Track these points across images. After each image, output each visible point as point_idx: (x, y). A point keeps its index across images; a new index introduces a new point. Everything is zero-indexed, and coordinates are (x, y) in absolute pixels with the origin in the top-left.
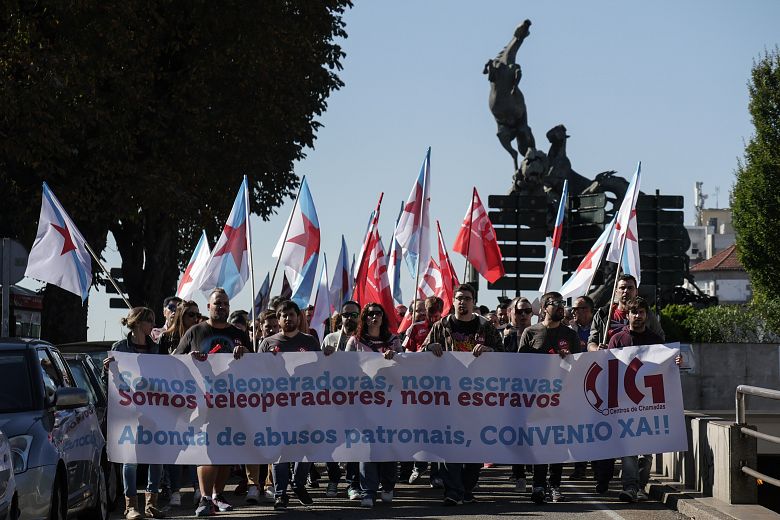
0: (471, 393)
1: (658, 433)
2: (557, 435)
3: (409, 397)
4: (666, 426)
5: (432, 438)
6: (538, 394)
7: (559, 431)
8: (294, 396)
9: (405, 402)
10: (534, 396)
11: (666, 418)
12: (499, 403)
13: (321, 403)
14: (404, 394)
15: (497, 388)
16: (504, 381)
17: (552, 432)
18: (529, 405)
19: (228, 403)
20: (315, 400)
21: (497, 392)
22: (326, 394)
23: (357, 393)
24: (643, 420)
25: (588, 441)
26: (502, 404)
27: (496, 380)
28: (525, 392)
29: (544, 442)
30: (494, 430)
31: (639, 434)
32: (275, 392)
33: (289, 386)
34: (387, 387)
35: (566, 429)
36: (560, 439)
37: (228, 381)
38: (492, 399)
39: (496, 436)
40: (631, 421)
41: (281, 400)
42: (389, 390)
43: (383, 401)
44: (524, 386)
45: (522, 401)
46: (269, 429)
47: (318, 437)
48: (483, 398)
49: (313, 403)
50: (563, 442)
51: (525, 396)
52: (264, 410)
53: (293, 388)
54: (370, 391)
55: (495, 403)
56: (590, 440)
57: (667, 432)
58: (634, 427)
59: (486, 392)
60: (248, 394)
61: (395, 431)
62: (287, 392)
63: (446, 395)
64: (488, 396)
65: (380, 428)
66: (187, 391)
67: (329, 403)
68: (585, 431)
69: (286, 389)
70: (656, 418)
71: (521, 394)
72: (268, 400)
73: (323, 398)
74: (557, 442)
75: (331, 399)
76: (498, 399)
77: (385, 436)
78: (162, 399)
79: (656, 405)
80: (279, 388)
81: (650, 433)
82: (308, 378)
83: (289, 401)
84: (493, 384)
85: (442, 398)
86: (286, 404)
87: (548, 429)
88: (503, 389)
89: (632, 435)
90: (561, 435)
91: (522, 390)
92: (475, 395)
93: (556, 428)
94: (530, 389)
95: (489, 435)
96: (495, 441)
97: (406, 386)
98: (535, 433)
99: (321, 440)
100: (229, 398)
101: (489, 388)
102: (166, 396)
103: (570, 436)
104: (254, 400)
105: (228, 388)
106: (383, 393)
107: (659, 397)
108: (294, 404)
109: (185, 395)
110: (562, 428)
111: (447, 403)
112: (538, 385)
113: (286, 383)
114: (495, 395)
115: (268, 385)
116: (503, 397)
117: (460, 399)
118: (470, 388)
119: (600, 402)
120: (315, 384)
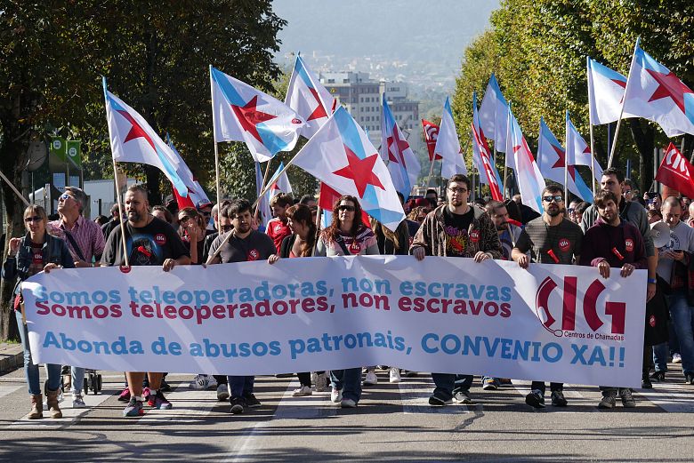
0: (412, 298)
1: (611, 365)
2: (505, 349)
3: (350, 300)
4: (622, 359)
5: (376, 341)
6: (485, 301)
7: (507, 345)
8: (231, 309)
9: (346, 306)
10: (481, 304)
11: (622, 350)
12: (441, 310)
13: (260, 314)
14: (345, 297)
15: (440, 294)
16: (447, 287)
17: (500, 344)
18: (476, 312)
19: (155, 313)
20: (254, 311)
21: (440, 298)
22: (266, 304)
23: (298, 302)
24: (598, 350)
25: (533, 359)
26: (445, 311)
27: (438, 286)
28: (472, 298)
29: (491, 353)
30: (436, 338)
31: (591, 363)
32: (211, 305)
33: (226, 298)
34: (328, 293)
35: (514, 343)
36: (507, 353)
37: (153, 292)
38: (434, 306)
39: (438, 344)
40: (585, 347)
41: (218, 312)
42: (331, 295)
43: (326, 307)
44: (470, 292)
45: (468, 308)
46: (206, 341)
47: (260, 349)
48: (425, 304)
49: (252, 315)
50: (509, 356)
51: (471, 303)
52: (200, 322)
53: (231, 300)
54: (312, 297)
55: (438, 310)
56: (536, 358)
57: (622, 365)
58: (587, 355)
59: (427, 298)
60: (178, 306)
61: (341, 338)
62: (224, 305)
63: (385, 299)
64: (430, 302)
65: (325, 335)
66: (111, 301)
67: (270, 314)
68: (531, 349)
69: (223, 301)
70: (612, 349)
71: (467, 301)
72: (204, 312)
73: (262, 309)
74: (503, 356)
75: (271, 310)
76: (440, 306)
77: (331, 343)
78: (84, 312)
79: (615, 335)
80: (215, 301)
81: (604, 364)
82: (245, 289)
83: (227, 313)
84: (435, 290)
85: (382, 303)
86: (223, 316)
87: (497, 341)
88: (446, 295)
89: (583, 362)
90: (508, 349)
91: (467, 297)
92: (416, 301)
93: (505, 341)
94: (477, 296)
95: (431, 343)
96: (436, 350)
97: (346, 289)
98: (482, 343)
99: (263, 353)
100: (155, 309)
101: (431, 293)
102: (87, 309)
103: (516, 352)
104: (186, 312)
105: (154, 299)
106: (325, 299)
107: (619, 326)
108: (231, 316)
109: (108, 305)
110: (510, 342)
111: (387, 307)
112: (486, 291)
113: (222, 295)
114: (437, 302)
115: (203, 297)
116: (445, 303)
117: (401, 304)
118: (411, 293)
119: (550, 321)
120: (253, 296)
